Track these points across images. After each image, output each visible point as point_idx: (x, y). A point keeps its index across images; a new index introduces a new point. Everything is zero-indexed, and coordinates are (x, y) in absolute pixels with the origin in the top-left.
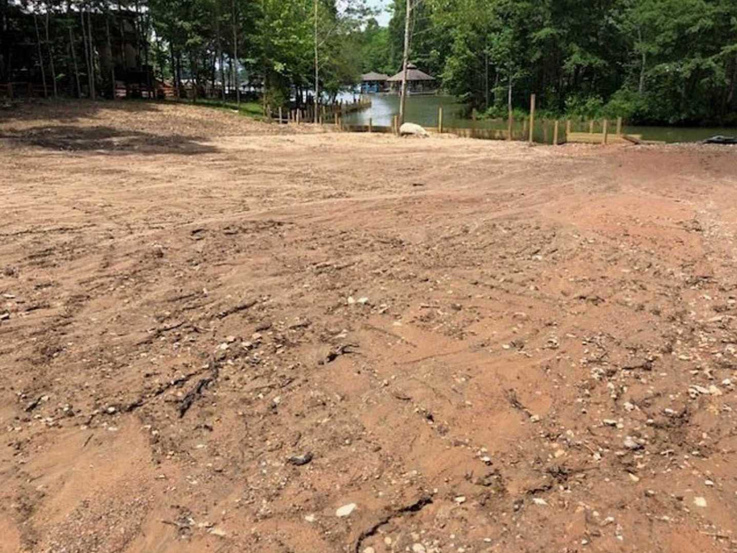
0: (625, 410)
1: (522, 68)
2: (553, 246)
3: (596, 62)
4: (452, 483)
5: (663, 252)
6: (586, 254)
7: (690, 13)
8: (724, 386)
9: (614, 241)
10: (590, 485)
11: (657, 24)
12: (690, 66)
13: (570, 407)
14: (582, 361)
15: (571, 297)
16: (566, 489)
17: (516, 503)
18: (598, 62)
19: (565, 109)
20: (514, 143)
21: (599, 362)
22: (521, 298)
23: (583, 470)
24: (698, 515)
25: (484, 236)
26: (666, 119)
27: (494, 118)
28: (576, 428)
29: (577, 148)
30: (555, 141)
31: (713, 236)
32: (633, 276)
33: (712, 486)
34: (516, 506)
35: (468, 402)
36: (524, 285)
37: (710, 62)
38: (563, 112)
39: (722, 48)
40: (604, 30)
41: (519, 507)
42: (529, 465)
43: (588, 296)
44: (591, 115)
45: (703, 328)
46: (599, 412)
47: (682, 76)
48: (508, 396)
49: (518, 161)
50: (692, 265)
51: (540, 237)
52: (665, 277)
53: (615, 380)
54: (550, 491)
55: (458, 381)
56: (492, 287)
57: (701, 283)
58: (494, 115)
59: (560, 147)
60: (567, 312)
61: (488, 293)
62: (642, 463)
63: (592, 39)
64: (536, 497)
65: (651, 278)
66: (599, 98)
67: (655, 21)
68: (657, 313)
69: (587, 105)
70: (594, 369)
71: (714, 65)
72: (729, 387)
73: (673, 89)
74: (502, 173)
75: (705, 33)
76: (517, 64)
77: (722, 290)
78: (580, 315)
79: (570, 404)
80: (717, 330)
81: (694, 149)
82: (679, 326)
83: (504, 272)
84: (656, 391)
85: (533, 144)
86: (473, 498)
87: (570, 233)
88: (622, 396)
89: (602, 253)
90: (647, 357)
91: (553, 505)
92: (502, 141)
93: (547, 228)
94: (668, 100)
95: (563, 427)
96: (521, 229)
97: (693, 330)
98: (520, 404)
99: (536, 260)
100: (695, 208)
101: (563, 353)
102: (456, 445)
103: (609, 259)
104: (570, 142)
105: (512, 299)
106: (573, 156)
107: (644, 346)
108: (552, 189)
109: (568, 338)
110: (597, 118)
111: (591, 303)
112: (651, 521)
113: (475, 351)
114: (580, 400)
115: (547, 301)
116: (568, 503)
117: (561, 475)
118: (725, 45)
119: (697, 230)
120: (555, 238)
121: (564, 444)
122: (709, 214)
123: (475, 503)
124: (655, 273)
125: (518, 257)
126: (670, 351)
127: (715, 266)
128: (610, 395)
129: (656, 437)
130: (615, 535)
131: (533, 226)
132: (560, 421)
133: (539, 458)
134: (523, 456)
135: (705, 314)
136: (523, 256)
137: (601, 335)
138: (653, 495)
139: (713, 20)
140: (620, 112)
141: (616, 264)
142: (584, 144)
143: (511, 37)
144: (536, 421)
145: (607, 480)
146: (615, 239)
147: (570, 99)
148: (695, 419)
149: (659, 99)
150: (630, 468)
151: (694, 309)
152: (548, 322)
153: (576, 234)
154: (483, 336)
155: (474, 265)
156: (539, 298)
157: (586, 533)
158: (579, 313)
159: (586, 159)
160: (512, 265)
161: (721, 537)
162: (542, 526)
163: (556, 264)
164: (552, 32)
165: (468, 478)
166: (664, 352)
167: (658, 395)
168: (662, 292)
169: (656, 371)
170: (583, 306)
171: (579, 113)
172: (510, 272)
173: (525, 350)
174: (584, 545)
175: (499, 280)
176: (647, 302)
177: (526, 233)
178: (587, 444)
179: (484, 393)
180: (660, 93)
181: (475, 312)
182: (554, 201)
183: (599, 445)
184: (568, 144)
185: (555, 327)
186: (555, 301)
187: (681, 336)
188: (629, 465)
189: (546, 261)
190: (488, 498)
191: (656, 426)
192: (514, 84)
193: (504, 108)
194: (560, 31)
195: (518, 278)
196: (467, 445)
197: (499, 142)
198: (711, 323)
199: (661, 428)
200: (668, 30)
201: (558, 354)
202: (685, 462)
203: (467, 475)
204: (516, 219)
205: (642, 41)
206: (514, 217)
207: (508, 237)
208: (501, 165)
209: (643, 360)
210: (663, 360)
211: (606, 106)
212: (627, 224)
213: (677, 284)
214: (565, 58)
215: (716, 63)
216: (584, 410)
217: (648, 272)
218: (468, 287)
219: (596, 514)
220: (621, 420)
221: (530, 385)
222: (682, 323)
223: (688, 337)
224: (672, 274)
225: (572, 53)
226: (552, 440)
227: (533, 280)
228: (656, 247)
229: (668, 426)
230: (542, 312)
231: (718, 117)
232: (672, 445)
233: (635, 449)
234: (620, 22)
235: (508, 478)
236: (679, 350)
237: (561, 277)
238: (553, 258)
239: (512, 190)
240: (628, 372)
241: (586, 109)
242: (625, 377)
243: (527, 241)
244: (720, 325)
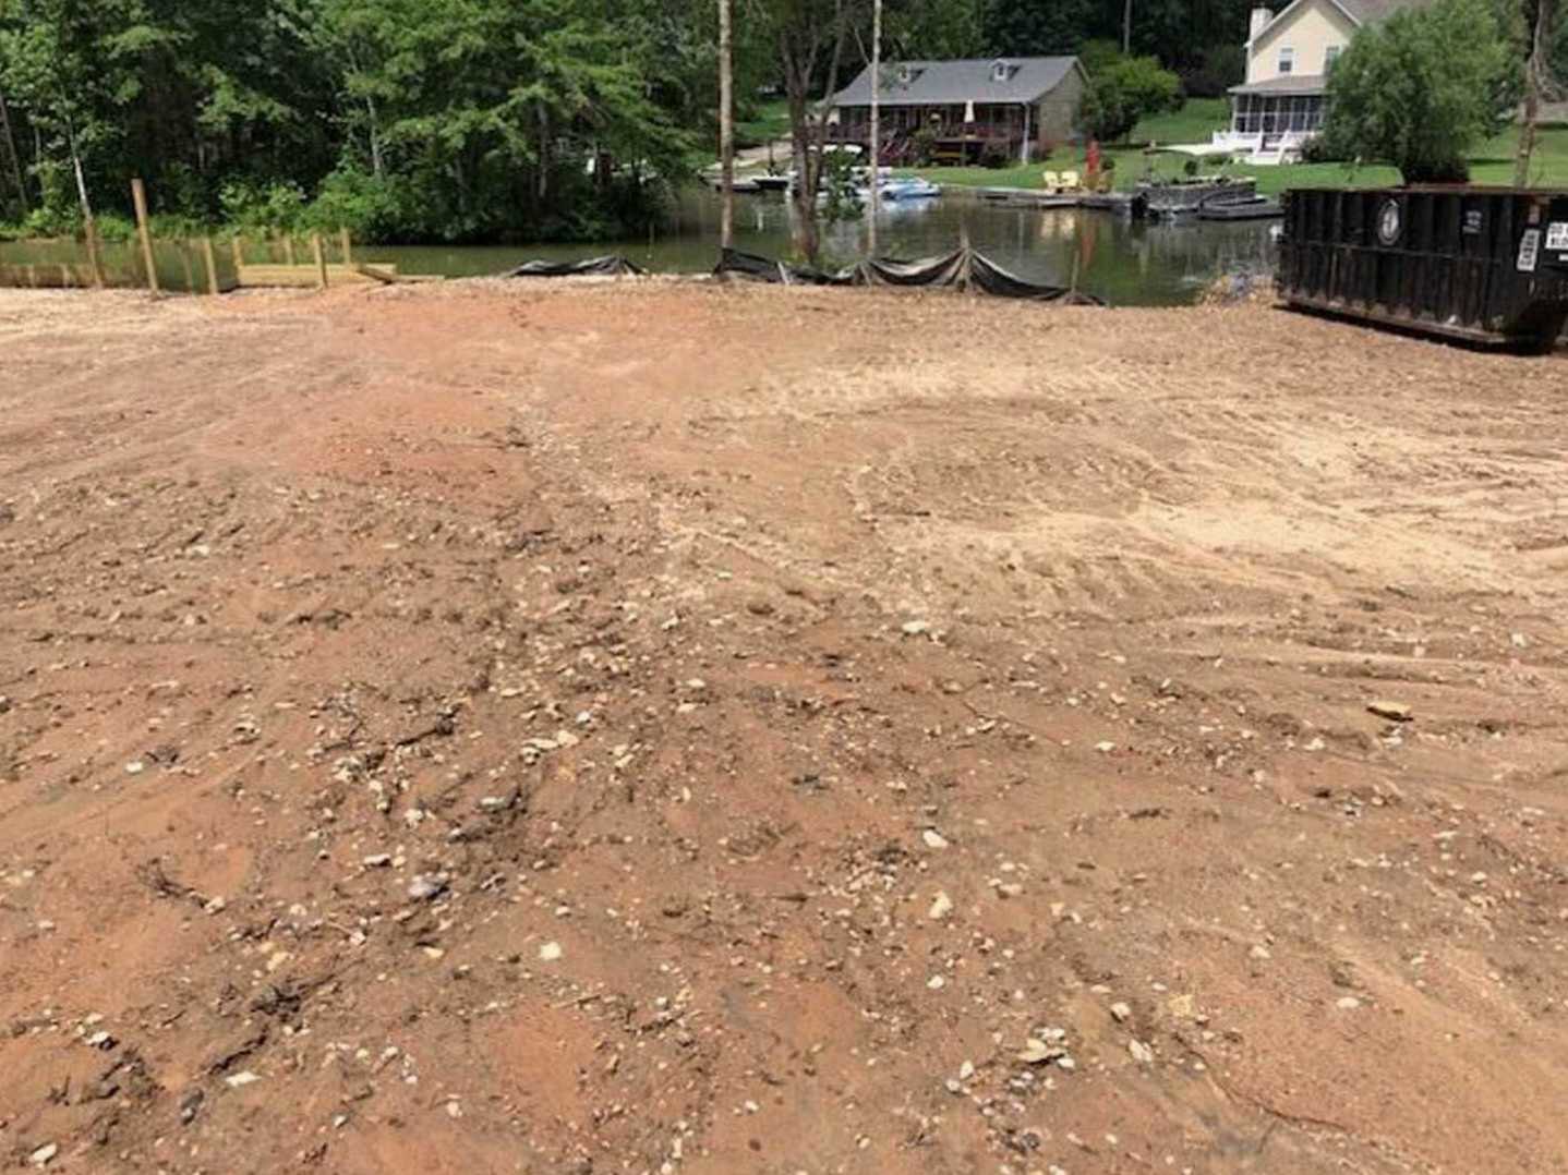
0: (408, 826)
1: (97, 117)
2: (233, 519)
3: (271, 109)
4: (15, 1126)
5: (461, 497)
6: (306, 525)
7: (441, 19)
8: (581, 726)
9: (363, 490)
10: (349, 1002)
11: (379, 36)
12: (461, 125)
13: (293, 856)
14: (311, 752)
15: (282, 621)
16: (297, 1029)
17: (184, 1107)
18: (279, 111)
19: (223, 212)
20: (110, 292)
21: (347, 744)
22: (162, 649)
23: (331, 976)
24: (547, 976)
25: (59, 521)
26: (437, 231)
27: (50, 236)
28: (310, 896)
29: (265, 300)
30: (213, 285)
31: (546, 453)
32: (407, 555)
33: (568, 915)
34: (188, 1112)
35: (45, 924)
36: (173, 618)
37: (493, 118)
38: (222, 221)
39: (511, 92)
40: (272, 41)
41: (194, 1111)
42: (209, 1012)
43: (317, 611)
44: (286, 225)
45: (540, 629)
46: (355, 846)
47: (447, 145)
48: (147, 878)
49: (132, 337)
50: (516, 512)
51: (199, 504)
52: (467, 544)
53: (385, 772)
54: (262, 1048)
55: (16, 881)
56: (90, 639)
57: (532, 546)
58: (49, 229)
59: (225, 297)
60: (271, 657)
61: (80, 653)
62: (446, 918)
63: (253, 60)
64: (233, 1073)
65: (440, 552)
66: (296, 189)
67: (375, 29)
68: (457, 618)
69: (271, 202)
70: (339, 762)
71: (502, 125)
72: (589, 726)
73: (438, 170)
74: (90, 367)
75: (474, 60)
76: (81, 107)
77: (567, 550)
78: (302, 658)
79: (292, 851)
80: (564, 626)
81: (496, 288)
82: (498, 634)
83: (118, 597)
84: (465, 771)
85: (159, 293)
86: (76, 1138)
87: (269, 485)
88: (402, 799)
89: (341, 516)
90: (441, 710)
91: (272, 1074)
92: (81, 291)
93: (214, 482)
94: (434, 193)
95: (280, 903)
96: (151, 492)
97: (524, 636)
98: (177, 886)
99: (197, 556)
100: (510, 403)
101: (270, 746)
102: (16, 1034)
103: (355, 527)
104: (246, 287)
105: (142, 655)
106: (258, 315)
107: (435, 689)
108: (218, 393)
109: (277, 712)
110: (300, 231)
111: (322, 627)
112: (467, 1022)
113: (54, 799)
114: (314, 835)
115: (227, 642)
116: (305, 1057)
117: (286, 1002)
118: (514, 87)
119: (520, 445)
120: (236, 501)
121: (285, 938)
122: (536, 411)
123: (83, 1145)
124: (449, 540)
125: (151, 556)
126: (485, 685)
127: (554, 508)
128: (375, 805)
129: (471, 858)
130: (402, 1078)
131: (183, 479)
132: (275, 891)
133: (231, 987)
134: (192, 998)
135: (543, 602)
136: (163, 551)
137: (348, 690)
138: (467, 972)
139: (487, 37)
140: (343, 217)
141: (370, 535)
142: (277, 289)
143: (52, 42)
144: (219, 911)
145: (382, 977)
146: (365, 484)
147: (230, 190)
148: (537, 802)
149: (416, 190)
150: (426, 937)
151: (523, 596)
152: (233, 686)
153: (279, 485)
154: (74, 758)
155: (37, 594)
156: (208, 640)
157: (343, 1102)
158: (299, 653)
159: (288, 323)
160: (138, 577)
161: (586, 1001)
162: (249, 1130)
163: (241, 557)
164: (154, 37)
165: (57, 1098)
166: (473, 692)
167: (468, 777)
168: (464, 574)
169: (462, 732)
170: (308, 635)
171: (258, 223)
172: (135, 595)
173: (183, 762)
174: (342, 1125)
175: (106, 617)
176: (436, 601)
177: (165, 498)
178: (333, 920)
179: (86, 890)
180: (417, 178)
181: (48, 706)
182: (224, 419)
183: (359, 913)
184: (243, 291)
185: (248, 696)
186: (244, 638)
187: (504, 652)
188: (425, 930)
189: (218, 554)
190: (115, 1123)
191: (465, 838)
192: (84, 154)
193: (71, 212)
194: (174, 35)
195: (155, 604)
196: (47, 1023)
197: (74, 293)
198: (553, 615)
199: (478, 838)
200: (406, 50)
201: (260, 752)
202: (522, 889)
203: (54, 1091)
204: (139, 470)
205: (359, 68)
206: (133, 465)
207: (122, 516)
208: (84, 347)
209: (434, 718)
210: (473, 709)
211: (313, 206)
212: (386, 451)
213: (489, 555)
214: (200, 97)
215: (506, 120)
216: (323, 852)
217: (436, 540)
218: (25, 651)
219: (362, 1053)
220: (400, 848)
221: (200, 836)
222: (503, 628)
223: (515, 651)
224: (481, 535)
225: (211, 88)
226: (258, 938)
227: (191, 603)
228: (447, 488)
229: (489, 832)
230: (217, 669)
231: (530, 225)
232: (502, 864)
233: (433, 896)
234: (302, 25)
235: (159, 1059)
236: (499, 680)
237: (255, 583)
238: (236, 546)
239: (121, 404)
240: (408, 749)
241: (272, 214)
242: (402, 762)
243: (171, 516)
244: (568, 616)
